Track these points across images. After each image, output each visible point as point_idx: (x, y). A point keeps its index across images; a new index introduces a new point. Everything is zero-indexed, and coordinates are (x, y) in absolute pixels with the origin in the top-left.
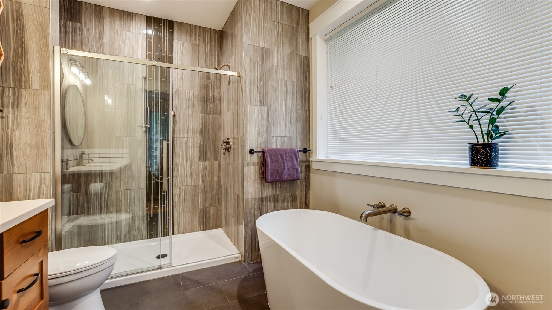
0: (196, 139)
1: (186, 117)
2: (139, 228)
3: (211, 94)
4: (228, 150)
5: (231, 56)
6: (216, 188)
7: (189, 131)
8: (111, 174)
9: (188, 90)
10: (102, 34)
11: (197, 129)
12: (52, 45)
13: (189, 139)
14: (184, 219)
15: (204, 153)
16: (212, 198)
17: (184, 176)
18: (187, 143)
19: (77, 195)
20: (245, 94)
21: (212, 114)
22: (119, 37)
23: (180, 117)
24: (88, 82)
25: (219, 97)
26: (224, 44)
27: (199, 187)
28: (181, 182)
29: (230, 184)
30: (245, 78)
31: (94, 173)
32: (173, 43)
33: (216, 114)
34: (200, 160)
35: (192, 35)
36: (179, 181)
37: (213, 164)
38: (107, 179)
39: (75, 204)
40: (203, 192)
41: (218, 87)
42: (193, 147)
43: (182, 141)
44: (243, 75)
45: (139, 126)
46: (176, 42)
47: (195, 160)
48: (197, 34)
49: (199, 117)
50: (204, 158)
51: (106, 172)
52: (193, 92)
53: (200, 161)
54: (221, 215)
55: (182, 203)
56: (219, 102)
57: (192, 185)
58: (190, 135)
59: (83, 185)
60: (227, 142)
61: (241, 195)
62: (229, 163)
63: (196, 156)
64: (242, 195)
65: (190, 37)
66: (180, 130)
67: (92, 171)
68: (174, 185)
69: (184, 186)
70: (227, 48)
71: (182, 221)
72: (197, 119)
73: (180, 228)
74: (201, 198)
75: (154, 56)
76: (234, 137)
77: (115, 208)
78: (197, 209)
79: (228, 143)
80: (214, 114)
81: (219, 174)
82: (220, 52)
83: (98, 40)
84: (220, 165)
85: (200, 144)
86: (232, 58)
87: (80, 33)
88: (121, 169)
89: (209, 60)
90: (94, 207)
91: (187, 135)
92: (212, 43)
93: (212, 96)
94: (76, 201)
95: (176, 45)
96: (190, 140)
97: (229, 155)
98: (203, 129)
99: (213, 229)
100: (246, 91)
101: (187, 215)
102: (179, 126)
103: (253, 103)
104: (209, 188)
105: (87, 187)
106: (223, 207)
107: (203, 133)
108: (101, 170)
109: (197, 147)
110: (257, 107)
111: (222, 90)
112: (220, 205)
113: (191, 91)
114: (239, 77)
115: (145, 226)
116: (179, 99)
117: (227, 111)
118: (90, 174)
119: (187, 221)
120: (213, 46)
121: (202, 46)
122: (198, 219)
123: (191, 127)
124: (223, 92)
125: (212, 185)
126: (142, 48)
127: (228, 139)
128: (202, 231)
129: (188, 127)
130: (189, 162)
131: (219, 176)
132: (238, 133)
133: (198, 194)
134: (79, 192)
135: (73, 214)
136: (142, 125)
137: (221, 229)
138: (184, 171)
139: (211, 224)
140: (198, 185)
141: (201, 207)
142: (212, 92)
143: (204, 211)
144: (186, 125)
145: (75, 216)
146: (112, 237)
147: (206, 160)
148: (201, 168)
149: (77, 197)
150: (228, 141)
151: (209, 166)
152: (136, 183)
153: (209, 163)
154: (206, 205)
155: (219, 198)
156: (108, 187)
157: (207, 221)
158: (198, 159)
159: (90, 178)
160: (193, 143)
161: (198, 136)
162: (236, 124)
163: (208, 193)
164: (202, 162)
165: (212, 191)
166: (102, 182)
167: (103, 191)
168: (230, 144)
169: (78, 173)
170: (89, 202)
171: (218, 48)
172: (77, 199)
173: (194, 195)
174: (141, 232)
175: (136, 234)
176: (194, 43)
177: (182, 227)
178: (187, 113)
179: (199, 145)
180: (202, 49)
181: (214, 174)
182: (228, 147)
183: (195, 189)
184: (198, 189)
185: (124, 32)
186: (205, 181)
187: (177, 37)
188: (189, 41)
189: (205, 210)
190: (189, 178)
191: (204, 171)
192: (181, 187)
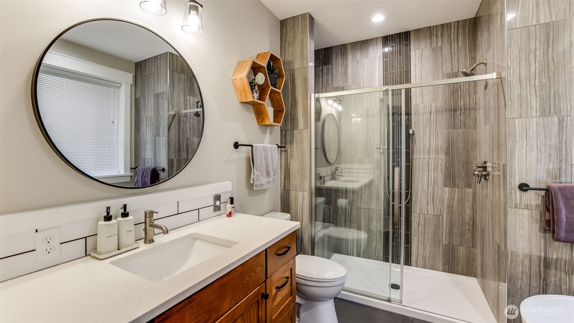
0: (440, 160)
1: (427, 135)
2: (376, 248)
3: (461, 103)
4: (486, 177)
5: (488, 49)
6: (469, 224)
7: (431, 151)
8: (353, 191)
9: (429, 104)
10: (346, 67)
11: (441, 148)
12: (310, 93)
13: (430, 160)
14: (423, 252)
15: (451, 177)
16: (462, 235)
17: (424, 203)
18: (428, 165)
19: (329, 207)
20: (510, 103)
21: (463, 128)
22: (359, 67)
23: (420, 135)
24: (340, 108)
25: (472, 106)
26: (478, 35)
27: (443, 218)
28: (421, 209)
29: (488, 225)
30: (509, 79)
31: (341, 190)
32: (410, 55)
33: (469, 128)
34: (445, 185)
35: (433, 38)
36: (419, 208)
37: (464, 192)
38: (350, 196)
39: (328, 214)
40: (449, 225)
41: (472, 92)
42: (436, 170)
43: (423, 162)
44: (505, 76)
45: (377, 148)
46: (414, 52)
47: (439, 185)
48: (439, 35)
49: (444, 134)
50: (451, 184)
51: (350, 189)
52: (436, 104)
53: (445, 187)
54: (476, 260)
55: (422, 233)
56: (472, 112)
57: (434, 215)
58: (432, 156)
59: (333, 199)
60: (483, 167)
61: (503, 248)
62: (487, 196)
63: (440, 181)
64: (505, 248)
65: (430, 41)
66: (420, 150)
67: (339, 188)
68: (412, 212)
69: (425, 214)
70: (483, 39)
71: (421, 254)
72: (441, 137)
73: (419, 260)
74: (446, 232)
75: (390, 75)
76: (494, 162)
77: (356, 224)
78: (441, 244)
79: (485, 168)
80: (465, 127)
81: (473, 206)
82: (473, 46)
83: (343, 74)
84: (474, 195)
85: (446, 165)
86: (489, 52)
87: (331, 73)
88: (361, 188)
89: (456, 61)
90: (340, 219)
91: (428, 156)
92: (460, 39)
93: (462, 106)
94: (328, 212)
95: (414, 56)
96: (432, 162)
97: (487, 184)
98: (449, 148)
99: (462, 274)
100: (512, 98)
101: (428, 248)
102: (419, 145)
103: (527, 113)
104: (458, 221)
105: (336, 202)
106: (478, 251)
107: (449, 152)
108: (346, 188)
109: (441, 169)
110: (535, 119)
111: (477, 96)
112: (474, 246)
113: (432, 104)
114: (500, 79)
115: (381, 247)
116: (418, 114)
117: (483, 124)
118: (338, 190)
119: (428, 256)
120: (461, 42)
121: (446, 47)
122: (441, 256)
123: (433, 145)
124: (479, 98)
125: (462, 218)
126: (379, 71)
127: (485, 163)
128: (447, 272)
129: (430, 146)
130: (431, 187)
131: (473, 208)
132: (499, 158)
133: (443, 226)
134: (331, 205)
135: (327, 222)
136: (379, 147)
137: (475, 278)
138: (425, 197)
139: (460, 268)
140: (443, 216)
141: (447, 244)
142: (462, 100)
143: (450, 249)
144: (427, 144)
145: (328, 224)
146: (353, 250)
147: (454, 186)
148: (446, 196)
149: (329, 208)
150: (485, 165)
151: (458, 194)
152: (374, 203)
153: (458, 190)
154: (453, 241)
155: (473, 237)
156: (351, 204)
157: (454, 262)
158: (442, 184)
159: (338, 194)
160: (436, 165)
161: (442, 156)
162: (497, 145)
163: (457, 227)
164: (448, 188)
165: (462, 226)
166: (346, 198)
167: (348, 206)
168: (488, 169)
169: (330, 188)
170: (337, 214)
171: (469, 41)
172: (329, 210)
173: (437, 227)
174: (378, 253)
175: (373, 253)
176: (435, 46)
177: (420, 260)
178: (428, 130)
179: (444, 167)
180: (446, 50)
181: (466, 205)
182: (484, 173)
183: (438, 220)
184: (443, 221)
185: (363, 60)
186: (452, 212)
187: (415, 47)
188: (429, 46)
189: (452, 248)
190: (430, 206)
191: (451, 199)
192: (421, 215)
